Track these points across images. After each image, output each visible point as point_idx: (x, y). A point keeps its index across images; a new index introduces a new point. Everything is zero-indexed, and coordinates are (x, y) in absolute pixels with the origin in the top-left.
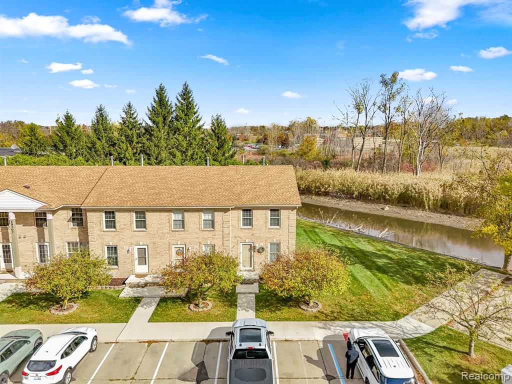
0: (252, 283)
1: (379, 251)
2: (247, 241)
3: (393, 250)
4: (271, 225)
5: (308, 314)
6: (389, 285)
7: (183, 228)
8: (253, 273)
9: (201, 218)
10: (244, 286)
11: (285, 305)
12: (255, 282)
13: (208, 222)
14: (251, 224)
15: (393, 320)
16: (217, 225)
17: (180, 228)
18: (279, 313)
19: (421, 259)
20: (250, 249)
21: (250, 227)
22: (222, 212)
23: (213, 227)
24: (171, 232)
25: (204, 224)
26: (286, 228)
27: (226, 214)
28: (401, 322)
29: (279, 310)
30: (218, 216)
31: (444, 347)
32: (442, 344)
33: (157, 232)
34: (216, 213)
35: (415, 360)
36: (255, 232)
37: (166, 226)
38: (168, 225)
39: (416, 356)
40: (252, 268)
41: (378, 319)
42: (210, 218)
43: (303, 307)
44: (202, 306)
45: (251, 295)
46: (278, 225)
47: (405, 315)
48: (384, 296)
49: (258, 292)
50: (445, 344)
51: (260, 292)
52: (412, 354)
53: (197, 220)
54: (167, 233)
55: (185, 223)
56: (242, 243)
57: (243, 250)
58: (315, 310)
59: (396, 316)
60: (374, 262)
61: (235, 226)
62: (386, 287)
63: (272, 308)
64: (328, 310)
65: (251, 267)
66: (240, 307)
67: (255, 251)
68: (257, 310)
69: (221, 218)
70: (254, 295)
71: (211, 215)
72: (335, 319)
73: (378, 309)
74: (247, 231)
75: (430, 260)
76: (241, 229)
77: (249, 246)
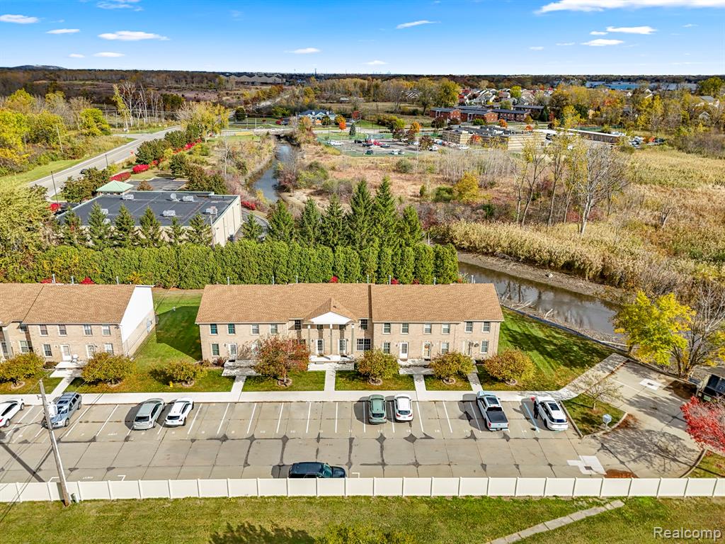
1: (548, 337)
2: (468, 340)
3: (557, 335)
4: (484, 331)
5: (510, 387)
6: (554, 367)
7: (431, 333)
9: (442, 328)
13: (446, 330)
14: (471, 331)
15: (557, 390)
16: (452, 332)
17: (429, 333)
18: (494, 386)
19: (575, 345)
22: (455, 324)
23: (449, 333)
24: (423, 335)
25: (443, 331)
27: (457, 325)
28: (561, 391)
30: (452, 327)
31: (582, 405)
32: (580, 403)
33: (415, 335)
34: (451, 325)
35: (567, 411)
36: (473, 335)
38: (421, 331)
39: (568, 409)
41: (549, 390)
42: (447, 328)
43: (507, 383)
45: (474, 374)
47: (563, 387)
48: (551, 375)
49: (478, 372)
50: (582, 403)
52: (565, 408)
53: (439, 329)
54: (421, 336)
55: (432, 330)
56: (464, 341)
57: (465, 346)
58: (514, 384)
59: (558, 388)
60: (545, 348)
61: (462, 332)
62: (553, 368)
64: (521, 385)
66: (471, 382)
69: (454, 328)
70: (476, 374)
72: (526, 390)
73: (548, 383)
74: (469, 334)
75: (581, 345)
76: (465, 333)
77: (469, 343)
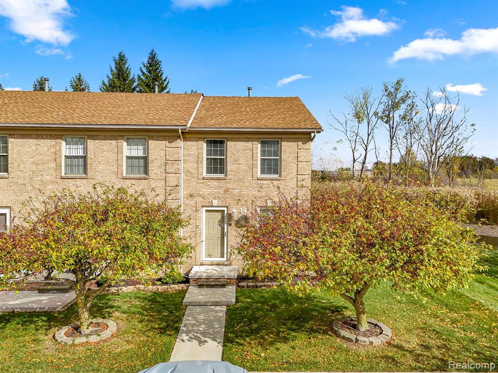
0: (223, 286)
2: (215, 202)
4: (263, 172)
5: (362, 352)
7: (85, 172)
8: (226, 269)
9: (122, 153)
10: (205, 291)
11: (299, 328)
12: (229, 284)
13: (136, 162)
14: (222, 171)
16: (155, 169)
17: (79, 173)
18: (284, 347)
20: (222, 221)
21: (222, 176)
22: (165, 140)
23: (146, 172)
24: (59, 181)
25: (127, 166)
26: (292, 179)
27: (173, 145)
29: (285, 340)
30: (157, 148)
33: (31, 179)
34: (152, 143)
36: (230, 186)
37: (49, 169)
38: (53, 165)
40: (225, 259)
42: (141, 154)
43: (344, 333)
44: (88, 332)
45: (218, 308)
46: (276, 172)
49: (234, 300)
51: (237, 302)
53: (112, 157)
54: (51, 182)
55: (89, 161)
56: (205, 209)
57: (208, 223)
58: (377, 341)
61: (192, 174)
63: (267, 334)
65: (222, 256)
66: (187, 333)
67: (230, 225)
68: (227, 341)
69: (162, 153)
70: (224, 308)
71: (142, 147)
74: (215, 183)
76: (203, 179)
77: (218, 216)
